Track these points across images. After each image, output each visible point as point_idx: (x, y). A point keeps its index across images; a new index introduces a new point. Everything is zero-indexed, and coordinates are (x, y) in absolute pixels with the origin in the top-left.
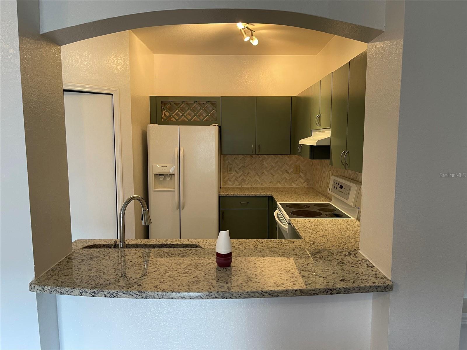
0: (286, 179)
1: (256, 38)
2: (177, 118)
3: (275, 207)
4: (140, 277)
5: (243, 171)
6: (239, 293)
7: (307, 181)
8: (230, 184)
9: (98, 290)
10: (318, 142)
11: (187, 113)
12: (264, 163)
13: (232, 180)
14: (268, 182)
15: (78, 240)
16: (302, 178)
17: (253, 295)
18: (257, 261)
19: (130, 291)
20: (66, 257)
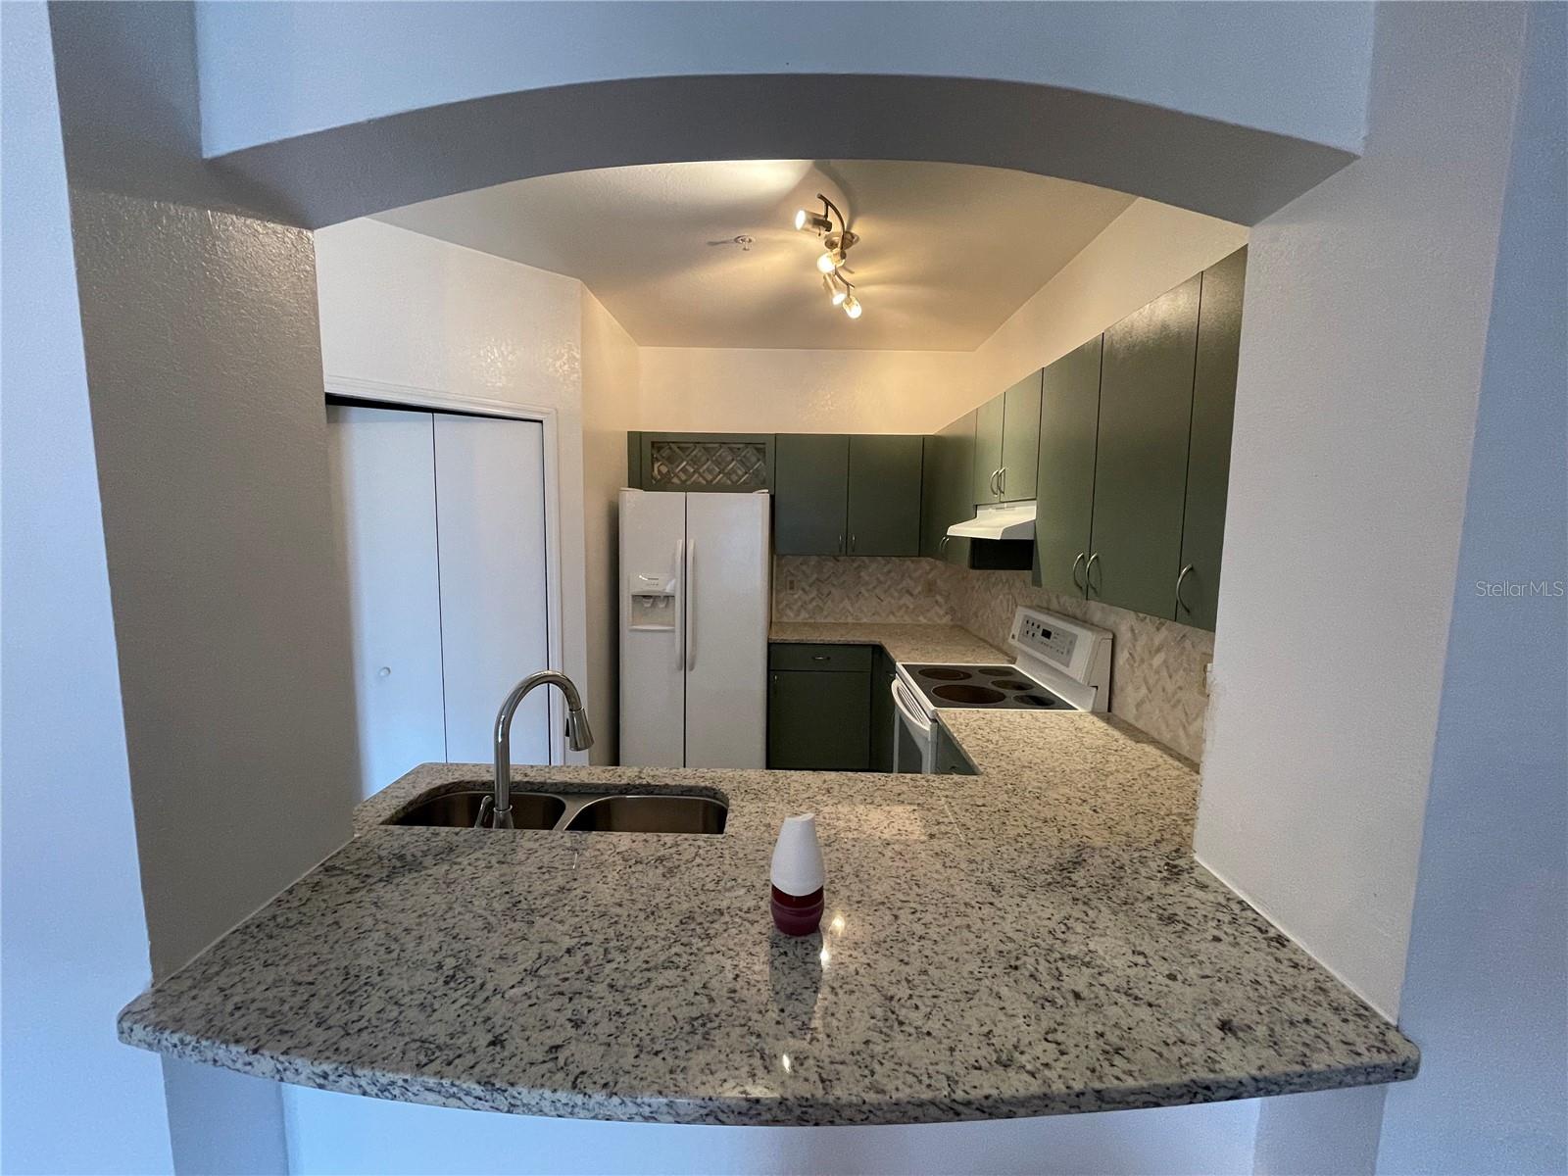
0: (908, 607)
1: (856, 302)
2: (684, 477)
3: (890, 671)
4: (513, 987)
5: (818, 590)
6: (865, 1108)
7: (952, 611)
8: (790, 616)
9: (337, 1069)
10: (1006, 531)
11: (705, 467)
12: (862, 574)
13: (795, 607)
14: (870, 614)
15: (423, 766)
16: (940, 606)
17: (918, 1112)
18: (899, 904)
19: (453, 1085)
20: (323, 865)
